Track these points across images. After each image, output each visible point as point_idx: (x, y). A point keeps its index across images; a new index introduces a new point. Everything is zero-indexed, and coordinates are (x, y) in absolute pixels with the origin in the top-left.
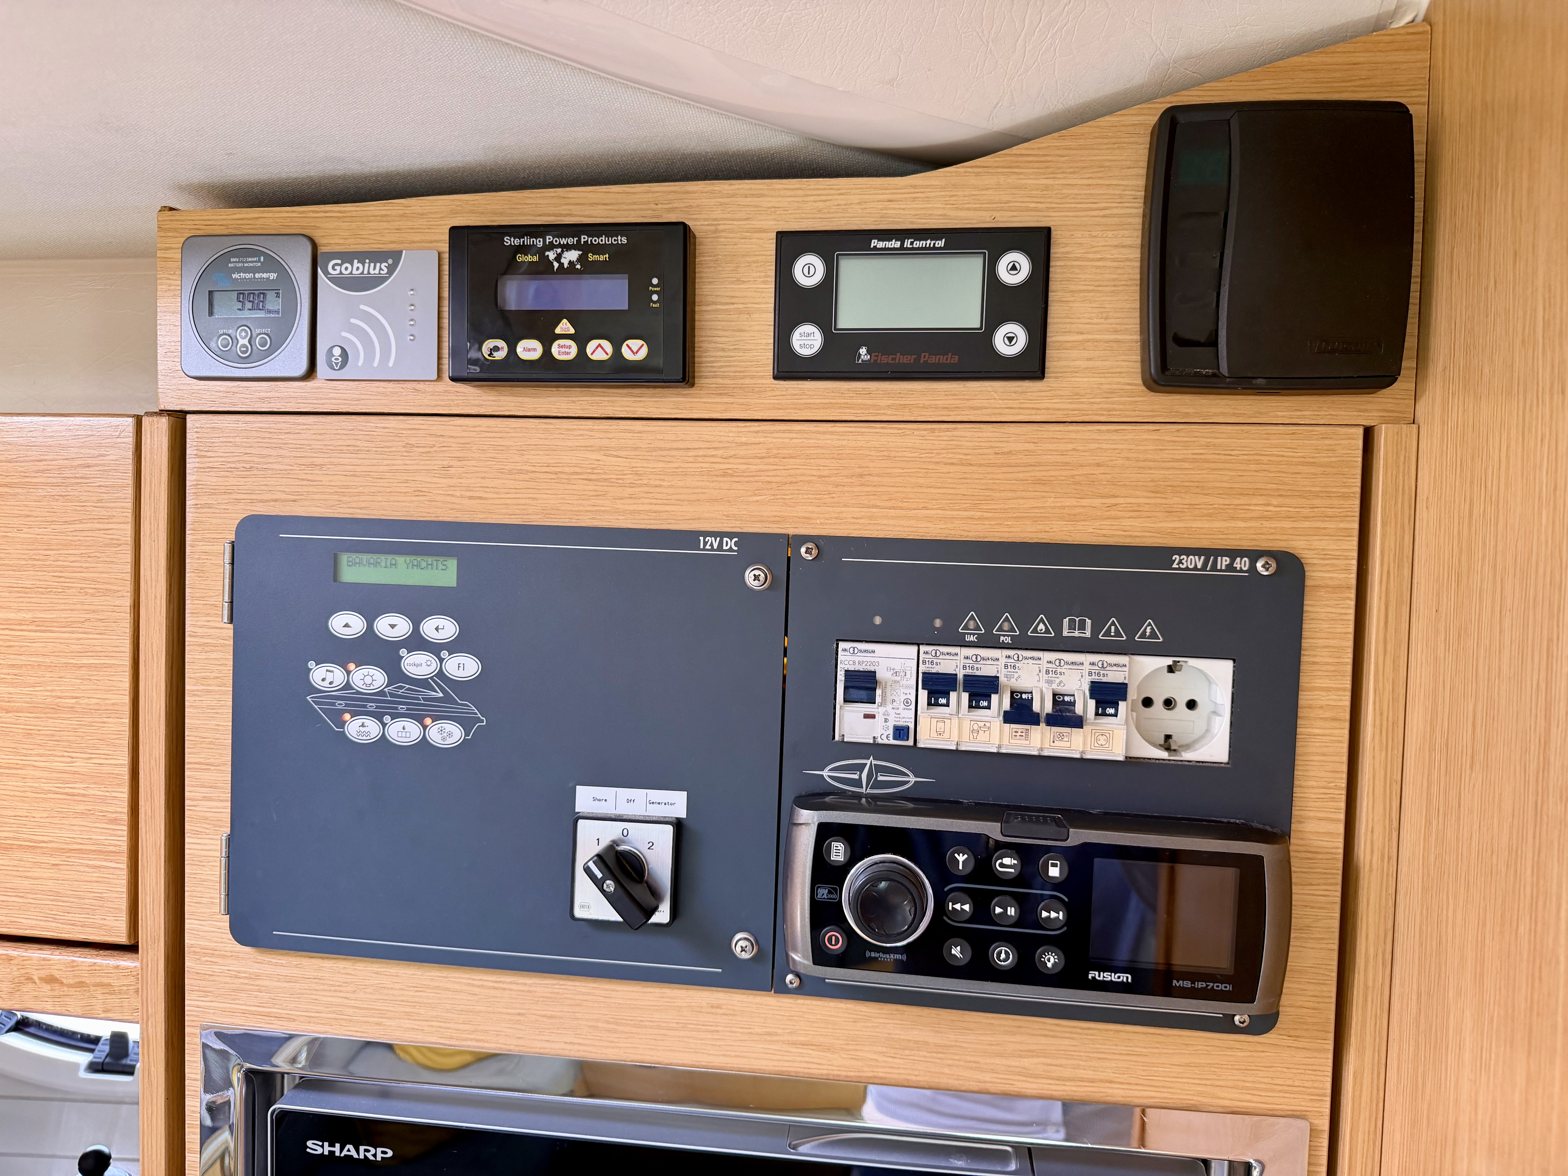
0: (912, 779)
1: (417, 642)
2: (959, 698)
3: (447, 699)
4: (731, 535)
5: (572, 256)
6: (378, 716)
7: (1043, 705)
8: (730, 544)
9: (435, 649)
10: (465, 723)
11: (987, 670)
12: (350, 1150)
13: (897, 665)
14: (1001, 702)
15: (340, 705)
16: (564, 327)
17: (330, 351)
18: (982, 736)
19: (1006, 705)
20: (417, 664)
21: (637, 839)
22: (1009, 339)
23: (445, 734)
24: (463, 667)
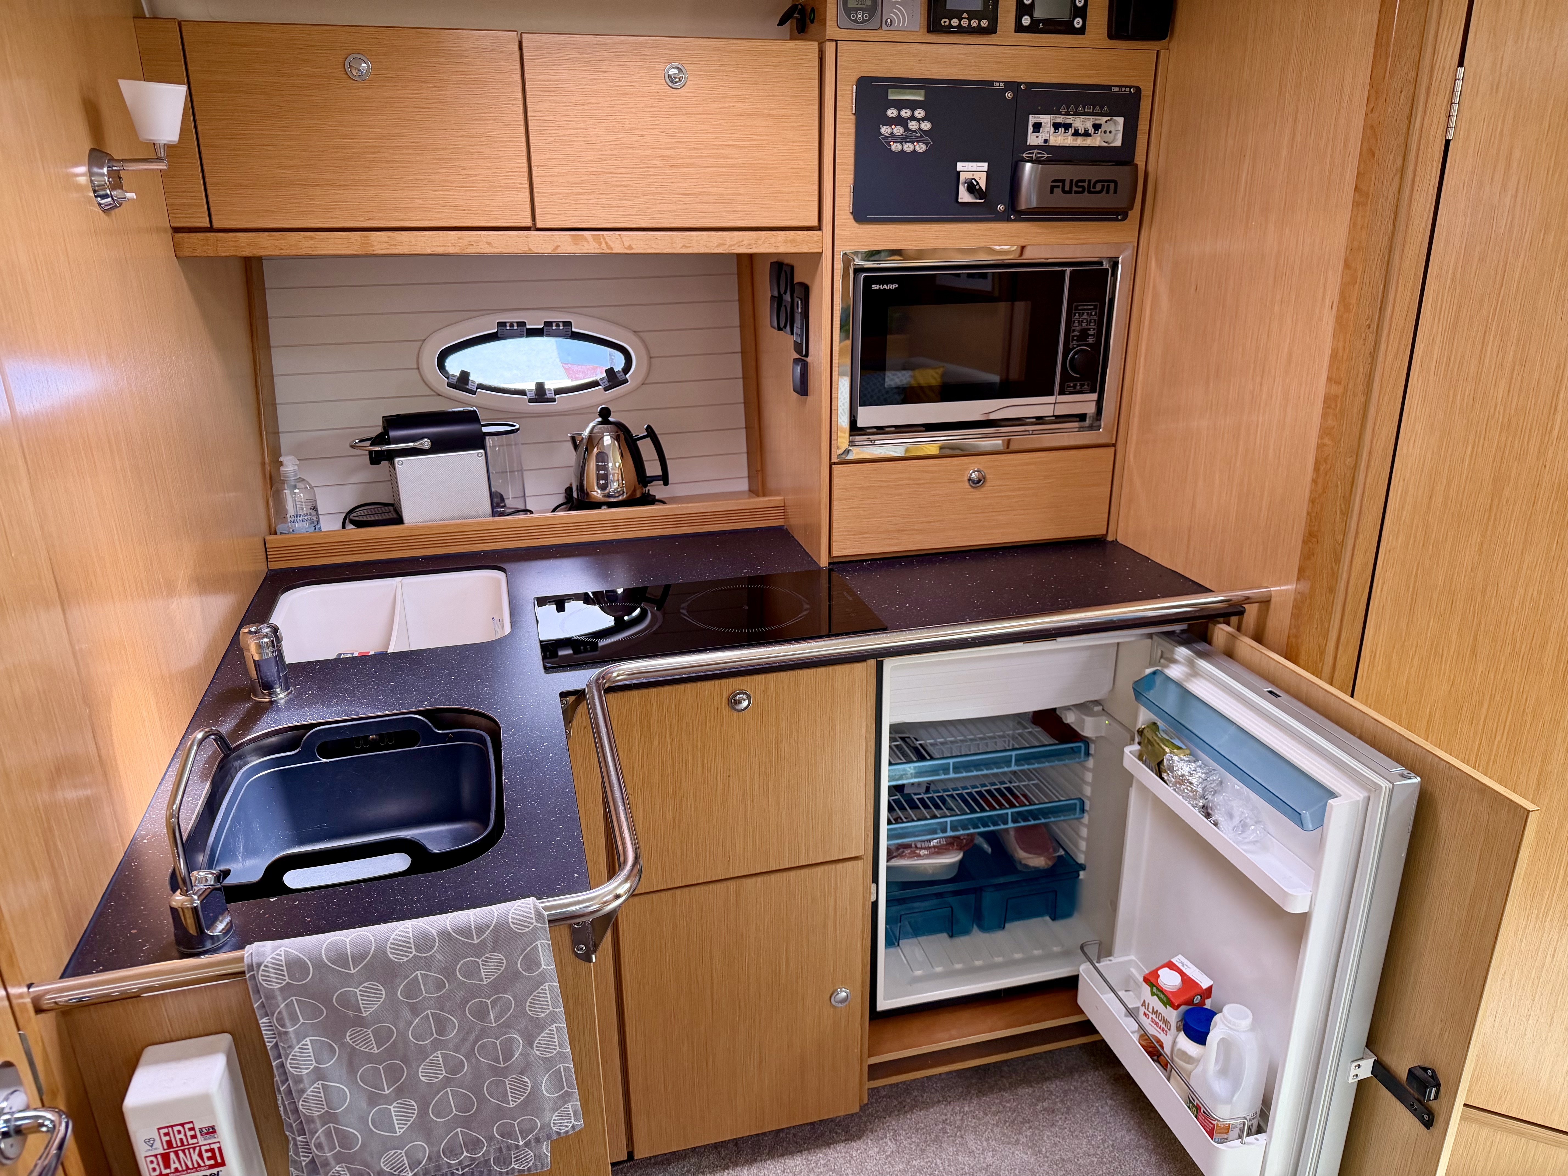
0: (1046, 155)
1: (913, 118)
2: (1062, 130)
3: (921, 136)
4: (1002, 82)
6: (901, 143)
7: (1081, 131)
8: (1002, 85)
9: (918, 120)
10: (926, 144)
11: (1068, 121)
12: (885, 286)
13: (1045, 121)
14: (1071, 131)
15: (890, 139)
16: (965, 15)
17: (886, 21)
18: (1066, 141)
19: (1073, 131)
20: (913, 125)
21: (977, 176)
22: (1078, 23)
23: (921, 148)
24: (926, 126)
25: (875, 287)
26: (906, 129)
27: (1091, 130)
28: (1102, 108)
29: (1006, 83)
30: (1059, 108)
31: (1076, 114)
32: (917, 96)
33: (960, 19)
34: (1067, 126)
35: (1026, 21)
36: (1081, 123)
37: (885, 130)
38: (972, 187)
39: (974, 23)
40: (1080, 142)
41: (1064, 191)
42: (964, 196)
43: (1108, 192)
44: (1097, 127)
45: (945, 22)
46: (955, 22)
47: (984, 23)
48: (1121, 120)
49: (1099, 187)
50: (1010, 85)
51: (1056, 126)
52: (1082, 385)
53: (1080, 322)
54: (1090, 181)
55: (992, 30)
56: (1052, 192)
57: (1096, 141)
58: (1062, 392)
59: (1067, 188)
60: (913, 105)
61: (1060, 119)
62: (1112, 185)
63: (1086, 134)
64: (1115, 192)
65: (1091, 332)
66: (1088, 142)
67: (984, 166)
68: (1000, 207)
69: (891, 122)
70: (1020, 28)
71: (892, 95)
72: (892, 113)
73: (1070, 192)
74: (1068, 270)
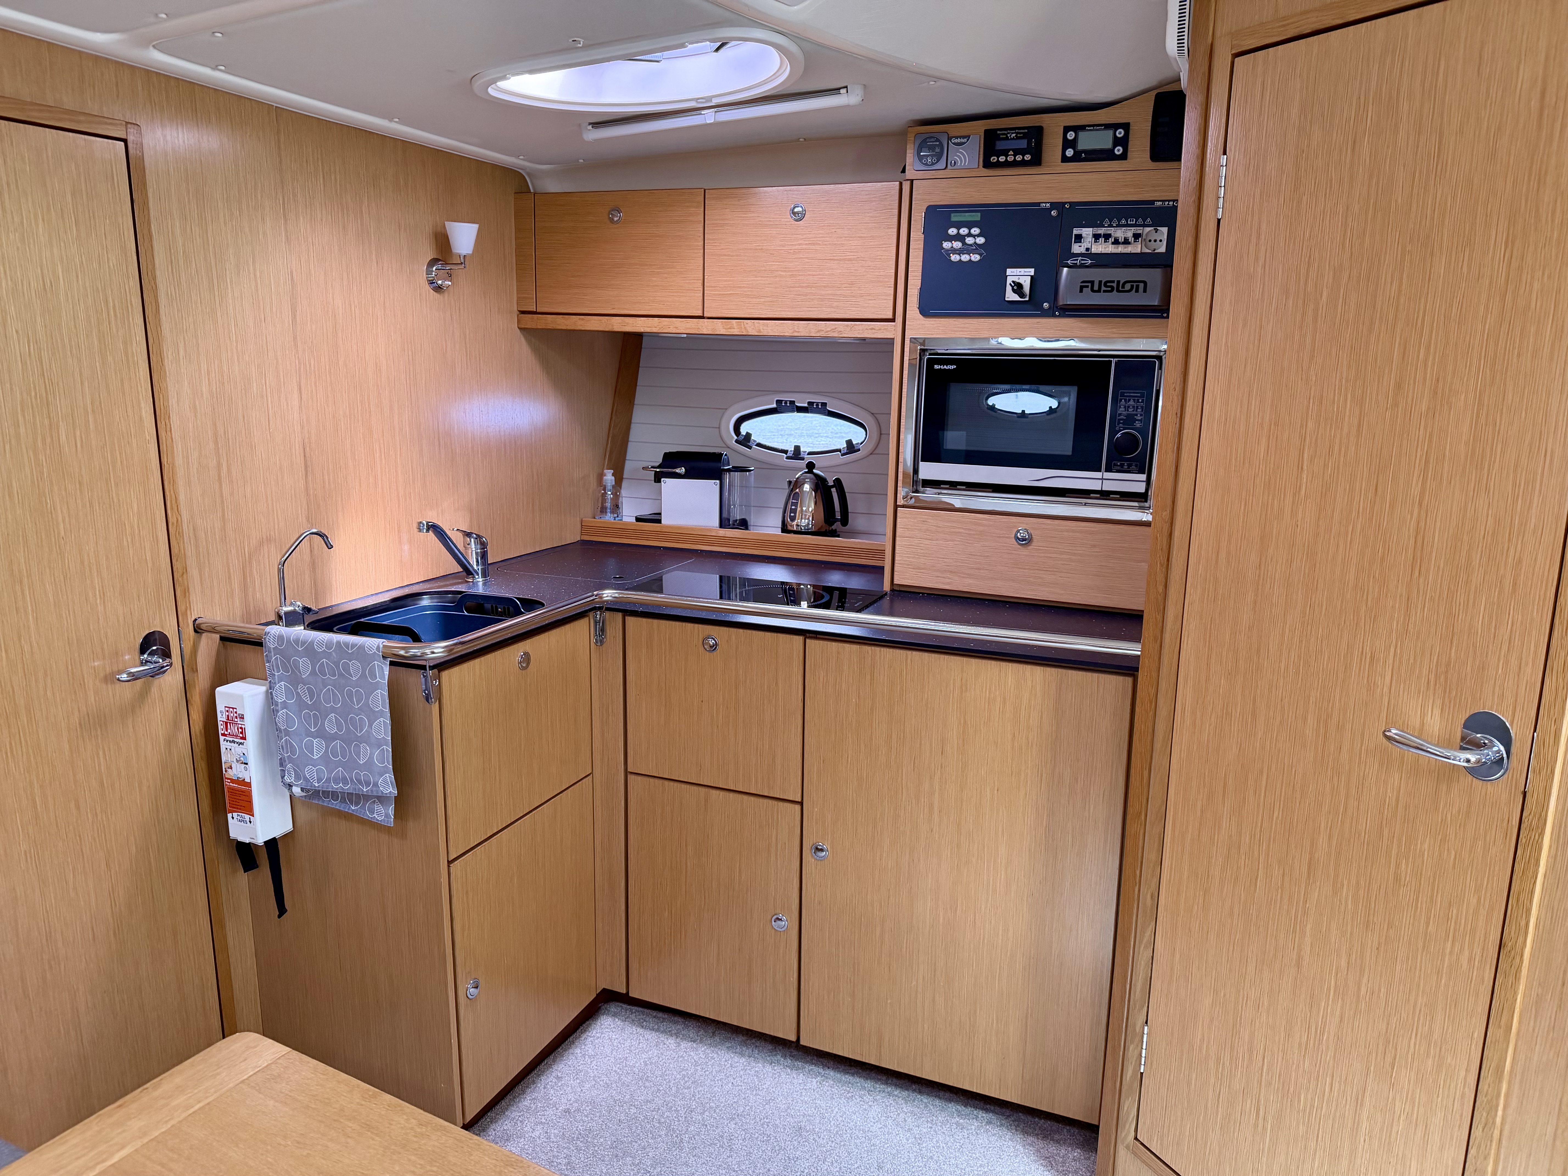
0: (1090, 262)
1: (970, 235)
2: (1102, 240)
3: (976, 249)
4: (1048, 203)
5: (1014, 135)
6: (959, 254)
7: (1121, 240)
8: (1048, 205)
9: (974, 236)
10: (981, 255)
11: (1109, 232)
12: (945, 367)
13: (1087, 233)
14: (1111, 240)
15: (950, 252)
16: (1011, 153)
17: (951, 163)
18: (1107, 249)
19: (1113, 240)
20: (969, 240)
21: (1021, 280)
22: (1119, 151)
23: (976, 258)
24: (981, 240)
25: (936, 367)
26: (964, 243)
27: (1131, 240)
28: (1144, 220)
29: (1052, 203)
30: (1102, 222)
31: (1118, 226)
32: (977, 217)
33: (1007, 156)
34: (1107, 237)
35: (1070, 153)
36: (1120, 233)
37: (946, 245)
38: (1018, 288)
39: (1019, 158)
40: (1120, 249)
41: (1093, 290)
42: (1011, 296)
43: (1137, 291)
44: (1136, 236)
45: (994, 159)
46: (1002, 159)
47: (1028, 157)
48: (1165, 230)
49: (1128, 287)
50: (1054, 205)
51: (1096, 237)
52: (1129, 466)
53: (1127, 408)
54: (1118, 282)
55: (1037, 161)
56: (1081, 291)
57: (1136, 248)
58: (1108, 470)
59: (1096, 288)
60: (970, 225)
61: (1101, 231)
62: (1141, 285)
63: (1126, 242)
64: (1145, 291)
65: (1139, 417)
66: (1129, 249)
67: (1032, 271)
68: (1046, 305)
69: (950, 239)
70: (1065, 159)
71: (955, 218)
72: (952, 231)
73: (1099, 291)
74: (1114, 361)
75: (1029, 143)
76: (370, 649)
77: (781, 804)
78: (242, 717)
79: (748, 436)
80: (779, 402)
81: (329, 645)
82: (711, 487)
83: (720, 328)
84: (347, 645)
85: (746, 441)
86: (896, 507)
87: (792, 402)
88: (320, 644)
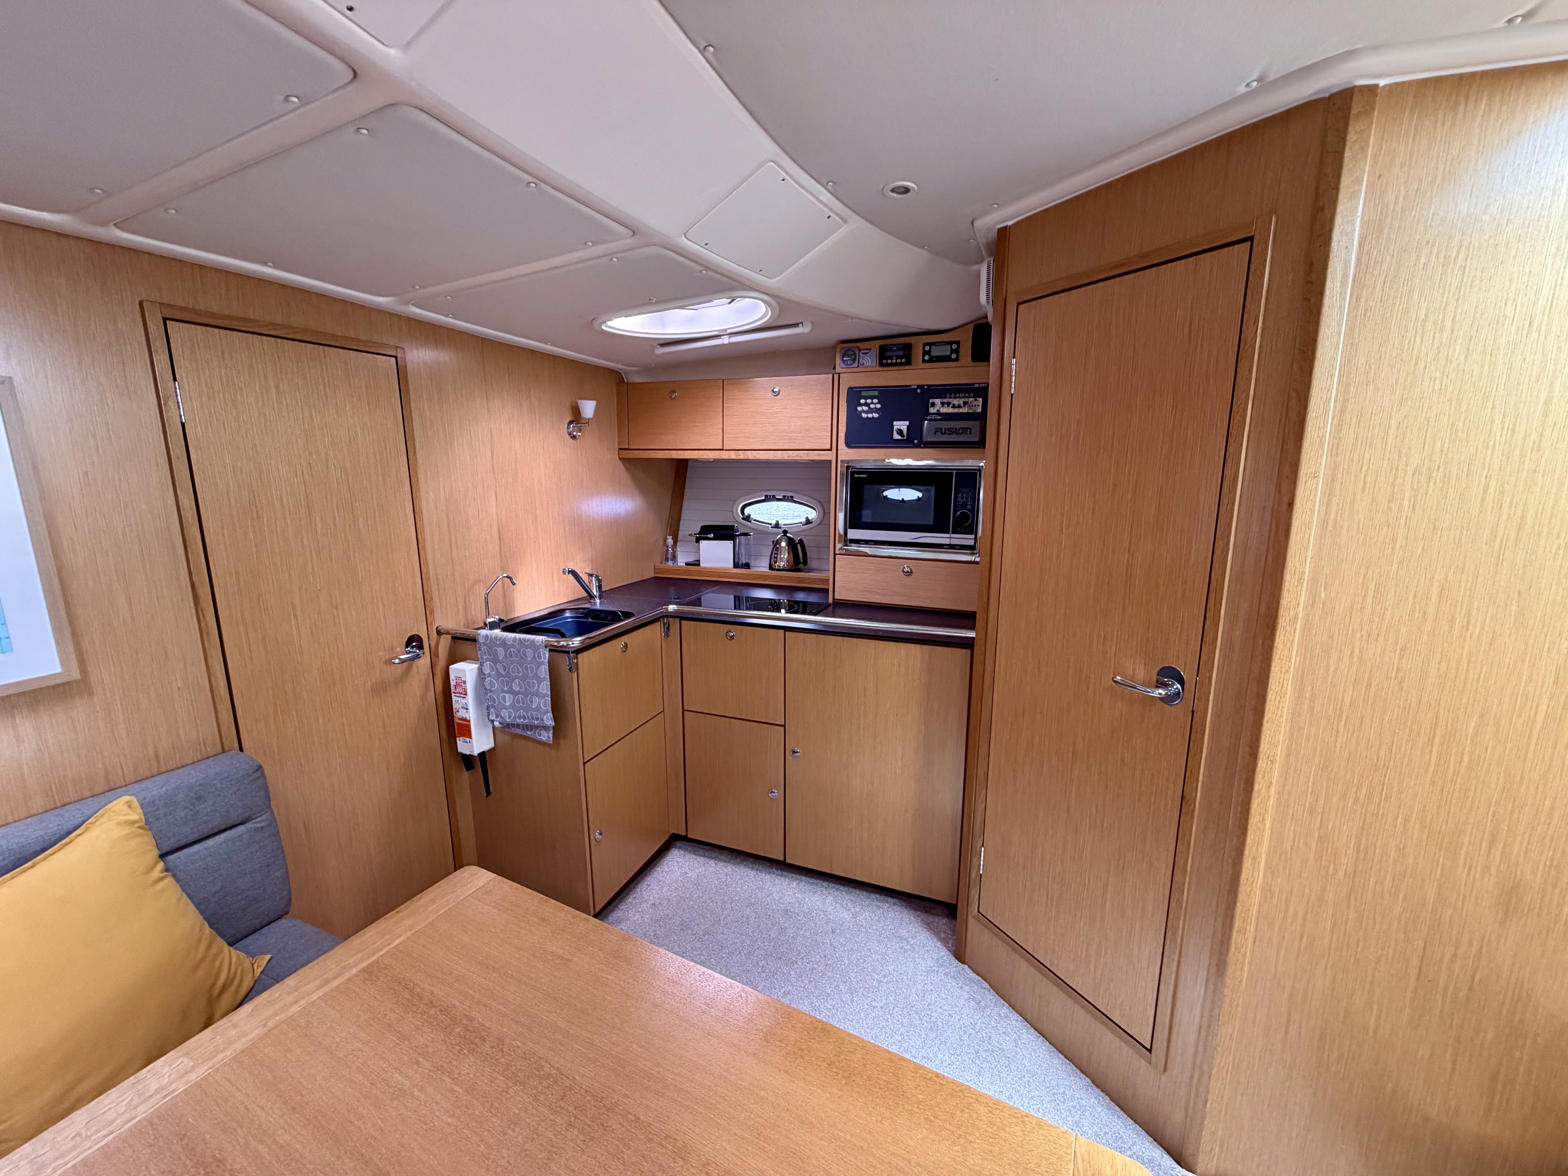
1: (872, 403)
2: (946, 405)
3: (876, 411)
4: (916, 385)
5: (896, 348)
6: (867, 414)
9: (875, 404)
10: (879, 414)
11: (950, 401)
12: (861, 476)
13: (938, 402)
15: (861, 412)
16: (894, 358)
17: (861, 364)
18: (949, 410)
19: (952, 406)
20: (872, 406)
21: (902, 428)
22: (954, 356)
23: (876, 415)
24: (879, 406)
25: (856, 476)
26: (869, 408)
27: (962, 405)
28: (969, 394)
29: (918, 386)
30: (946, 395)
31: (955, 398)
32: (876, 393)
33: (892, 360)
34: (949, 404)
35: (927, 358)
36: (956, 402)
37: (859, 409)
38: (900, 432)
39: (899, 361)
40: (956, 410)
41: (942, 433)
42: (896, 436)
43: (966, 433)
44: (965, 403)
45: (885, 361)
46: (889, 361)
47: (903, 360)
48: (981, 400)
49: (961, 431)
50: (919, 386)
51: (943, 404)
52: (965, 530)
53: (962, 498)
54: (956, 429)
55: (909, 362)
56: (935, 434)
57: (965, 410)
58: (953, 533)
59: (943, 432)
60: (872, 398)
61: (945, 400)
62: (969, 430)
63: (959, 406)
64: (970, 433)
65: (969, 503)
66: (961, 410)
67: (907, 423)
68: (916, 441)
69: (861, 405)
70: (924, 361)
71: (863, 394)
72: (862, 401)
73: (945, 433)
74: (954, 472)
75: (904, 353)
76: (538, 642)
77: (773, 726)
78: (465, 682)
79: (749, 516)
80: (766, 496)
81: (515, 640)
82: (729, 544)
83: (733, 455)
84: (524, 640)
85: (748, 518)
86: (835, 554)
87: (774, 496)
88: (509, 639)
